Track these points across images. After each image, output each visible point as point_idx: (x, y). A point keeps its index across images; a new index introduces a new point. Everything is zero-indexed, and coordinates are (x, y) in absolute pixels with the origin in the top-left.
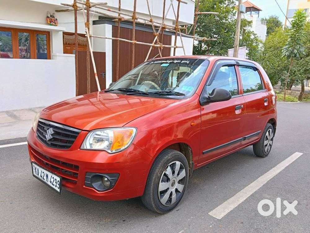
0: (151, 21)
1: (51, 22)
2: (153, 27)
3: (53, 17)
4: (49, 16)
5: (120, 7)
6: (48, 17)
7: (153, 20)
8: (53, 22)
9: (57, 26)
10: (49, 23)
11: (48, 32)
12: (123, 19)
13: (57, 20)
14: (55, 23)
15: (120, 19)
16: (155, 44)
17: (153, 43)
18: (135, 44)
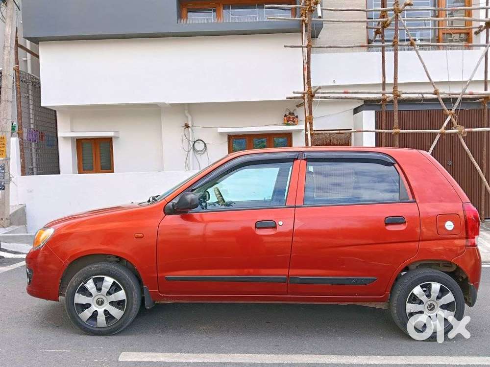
0: (436, 93)
1: (288, 121)
2: (441, 102)
3: (293, 114)
4: (287, 114)
5: (384, 82)
6: (286, 116)
7: (441, 90)
8: (290, 121)
9: (296, 124)
10: (286, 122)
11: (289, 133)
12: (387, 99)
13: (297, 117)
14: (294, 122)
15: (384, 100)
16: (447, 128)
17: (443, 128)
18: (399, 134)
